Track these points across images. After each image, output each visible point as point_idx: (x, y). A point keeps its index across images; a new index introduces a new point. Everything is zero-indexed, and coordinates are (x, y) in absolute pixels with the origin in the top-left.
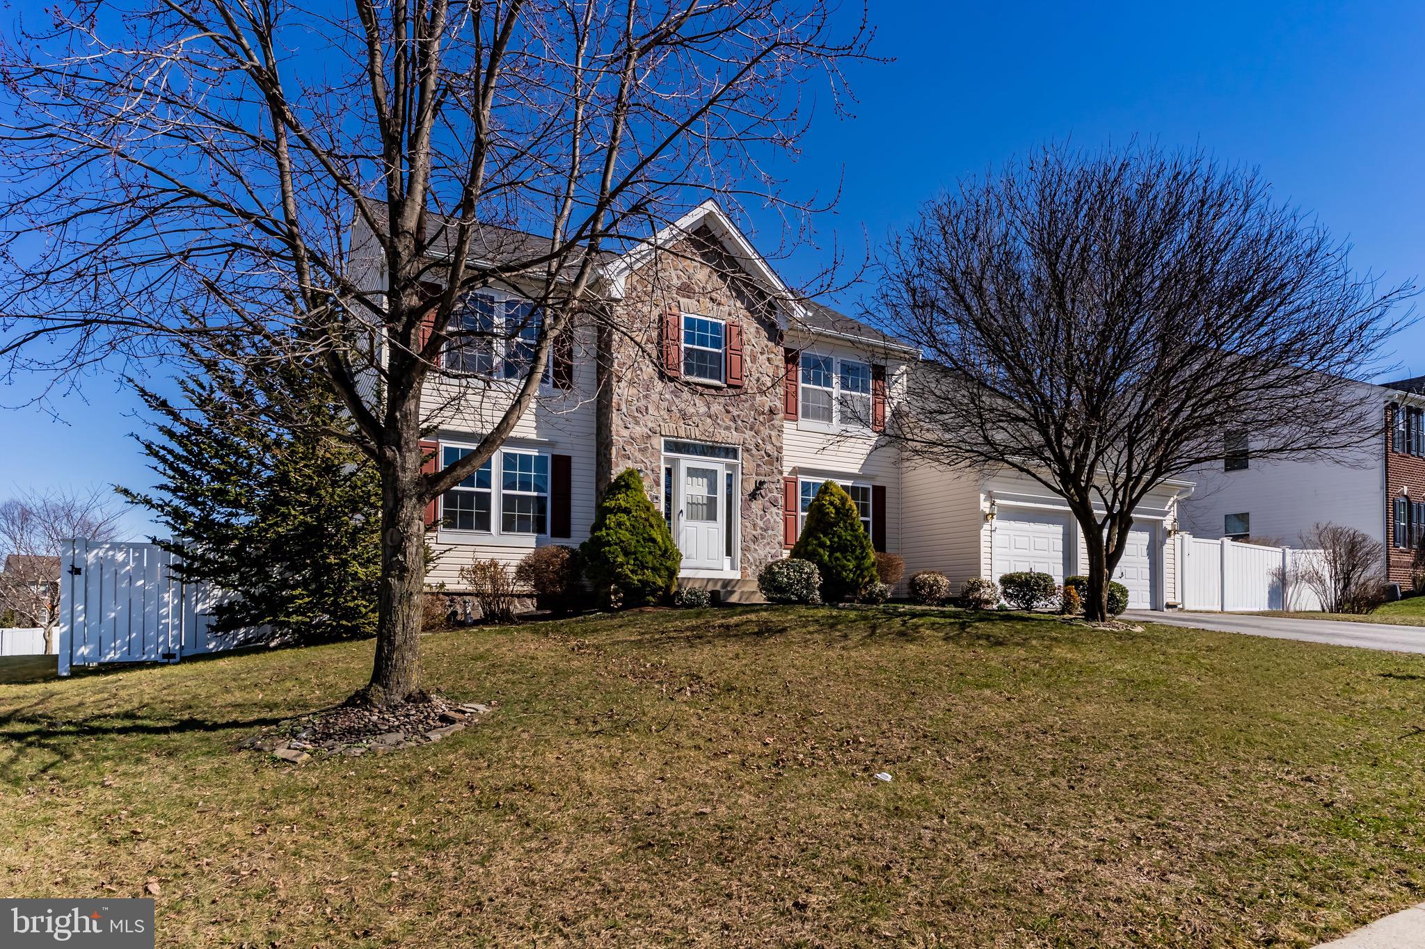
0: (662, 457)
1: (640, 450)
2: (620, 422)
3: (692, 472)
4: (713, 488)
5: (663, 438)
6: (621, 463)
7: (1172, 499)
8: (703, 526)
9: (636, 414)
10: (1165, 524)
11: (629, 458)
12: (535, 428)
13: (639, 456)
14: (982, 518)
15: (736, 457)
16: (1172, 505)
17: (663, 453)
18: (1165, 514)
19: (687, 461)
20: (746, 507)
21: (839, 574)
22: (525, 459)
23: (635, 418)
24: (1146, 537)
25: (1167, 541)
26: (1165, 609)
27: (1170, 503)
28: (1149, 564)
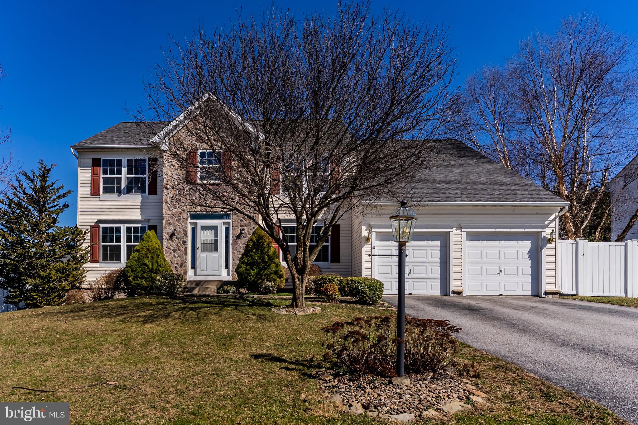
0: (188, 223)
1: (177, 220)
2: (167, 208)
3: (204, 228)
4: (216, 235)
5: (188, 213)
6: (167, 227)
7: (554, 216)
8: (210, 254)
9: (175, 203)
10: (544, 234)
11: (171, 225)
12: (141, 214)
13: (177, 223)
14: (363, 240)
15: (229, 218)
16: (554, 220)
17: (189, 219)
18: (545, 227)
19: (201, 223)
20: (235, 243)
21: (246, 278)
22: (136, 228)
23: (174, 205)
24: (527, 245)
25: (547, 246)
26: (544, 296)
27: (551, 219)
28: (531, 263)
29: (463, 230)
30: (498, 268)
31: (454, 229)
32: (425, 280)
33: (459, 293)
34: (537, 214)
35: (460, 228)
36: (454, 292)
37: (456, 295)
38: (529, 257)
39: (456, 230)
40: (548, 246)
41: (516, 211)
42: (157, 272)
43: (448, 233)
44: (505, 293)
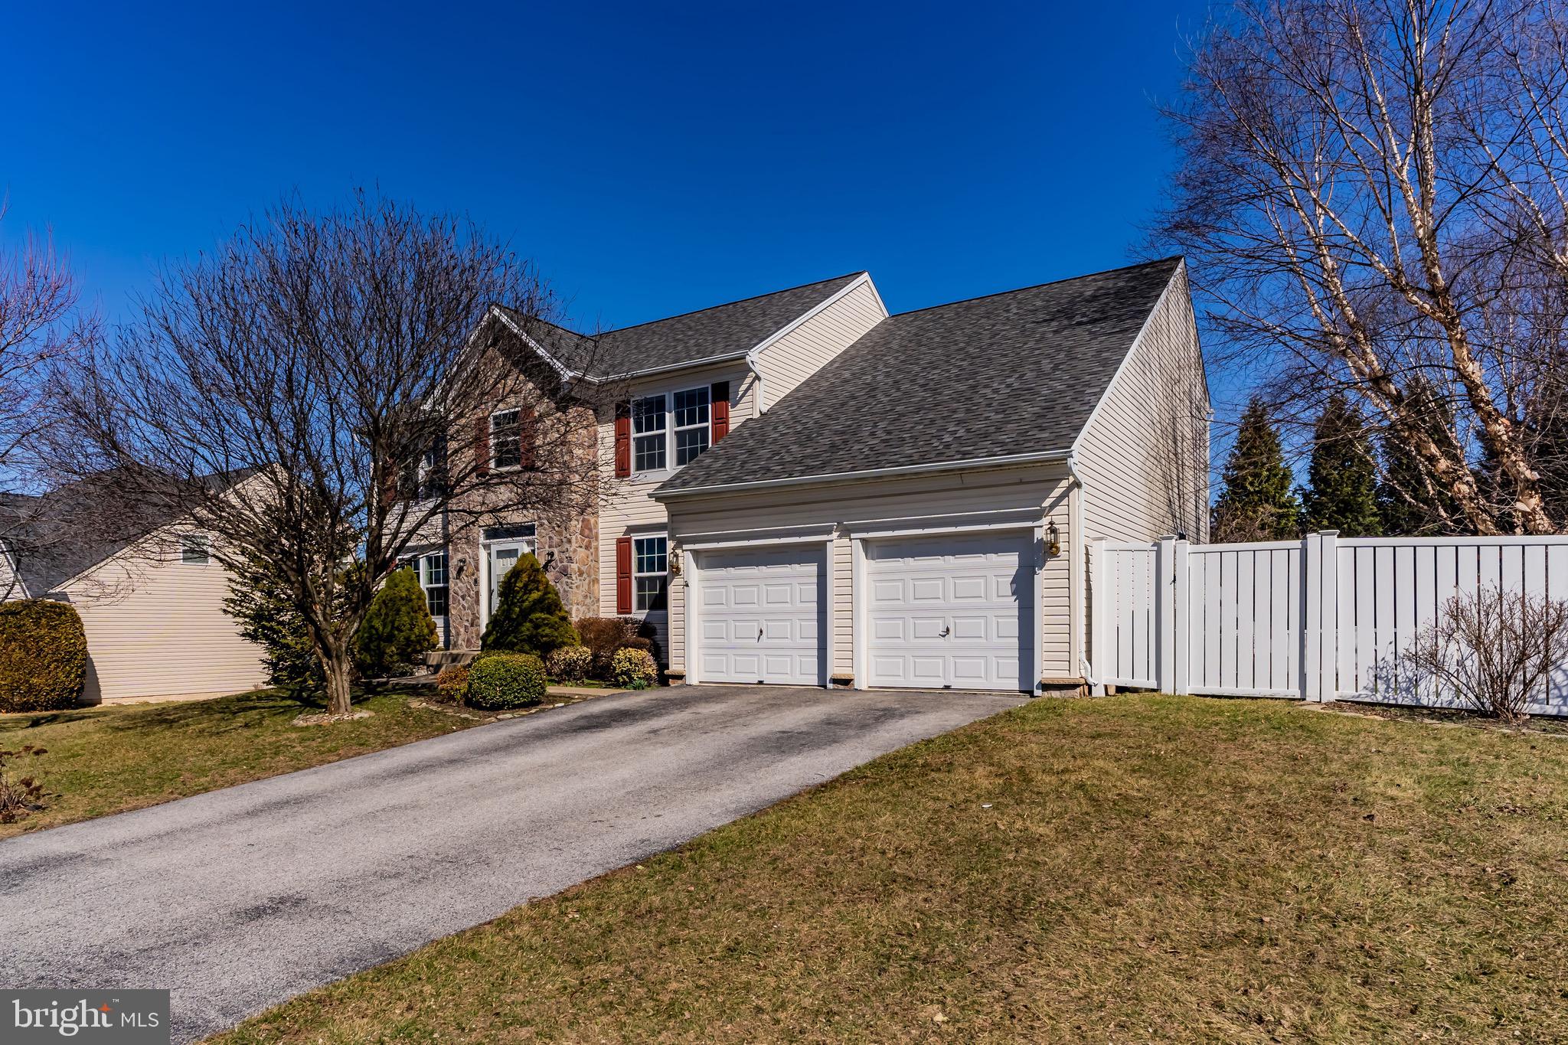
0: (482, 546)
1: (466, 542)
3: (502, 554)
5: (481, 529)
6: (454, 556)
7: (1064, 484)
10: (1038, 534)
11: (459, 551)
13: (465, 548)
15: (535, 534)
16: (1066, 494)
17: (482, 540)
22: (437, 558)
24: (1010, 561)
25: (1048, 563)
26: (1038, 692)
27: (1057, 492)
28: (1020, 608)
29: (853, 536)
30: (940, 622)
31: (835, 535)
32: (788, 652)
33: (847, 682)
34: (1021, 483)
35: (846, 532)
36: (835, 681)
37: (841, 687)
38: (1013, 594)
39: (840, 537)
40: (1050, 564)
41: (969, 480)
42: (390, 639)
43: (824, 543)
44: (957, 683)
